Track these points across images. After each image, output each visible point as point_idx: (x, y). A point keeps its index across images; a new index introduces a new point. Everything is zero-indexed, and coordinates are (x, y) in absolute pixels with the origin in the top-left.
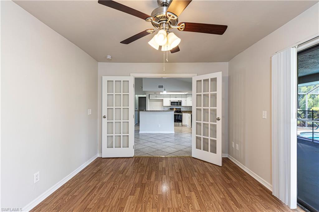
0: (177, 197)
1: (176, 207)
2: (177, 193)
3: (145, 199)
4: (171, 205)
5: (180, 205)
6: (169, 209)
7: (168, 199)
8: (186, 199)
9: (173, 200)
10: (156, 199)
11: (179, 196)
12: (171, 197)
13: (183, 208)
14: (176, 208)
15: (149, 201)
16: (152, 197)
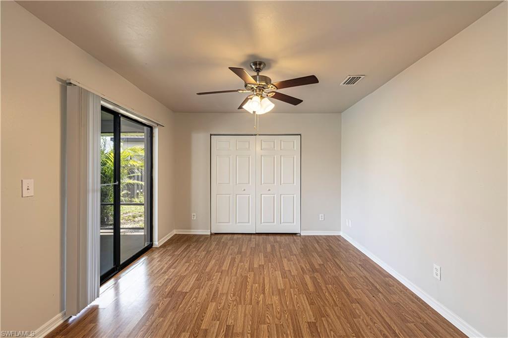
0: (235, 320)
1: (240, 307)
2: (234, 326)
3: (286, 316)
4: (247, 308)
5: (235, 308)
6: (251, 304)
7: (249, 316)
8: (223, 315)
9: (243, 315)
10: (269, 317)
11: (230, 322)
12: (244, 320)
13: (231, 305)
14: (241, 304)
15: (279, 313)
16: (277, 319)
